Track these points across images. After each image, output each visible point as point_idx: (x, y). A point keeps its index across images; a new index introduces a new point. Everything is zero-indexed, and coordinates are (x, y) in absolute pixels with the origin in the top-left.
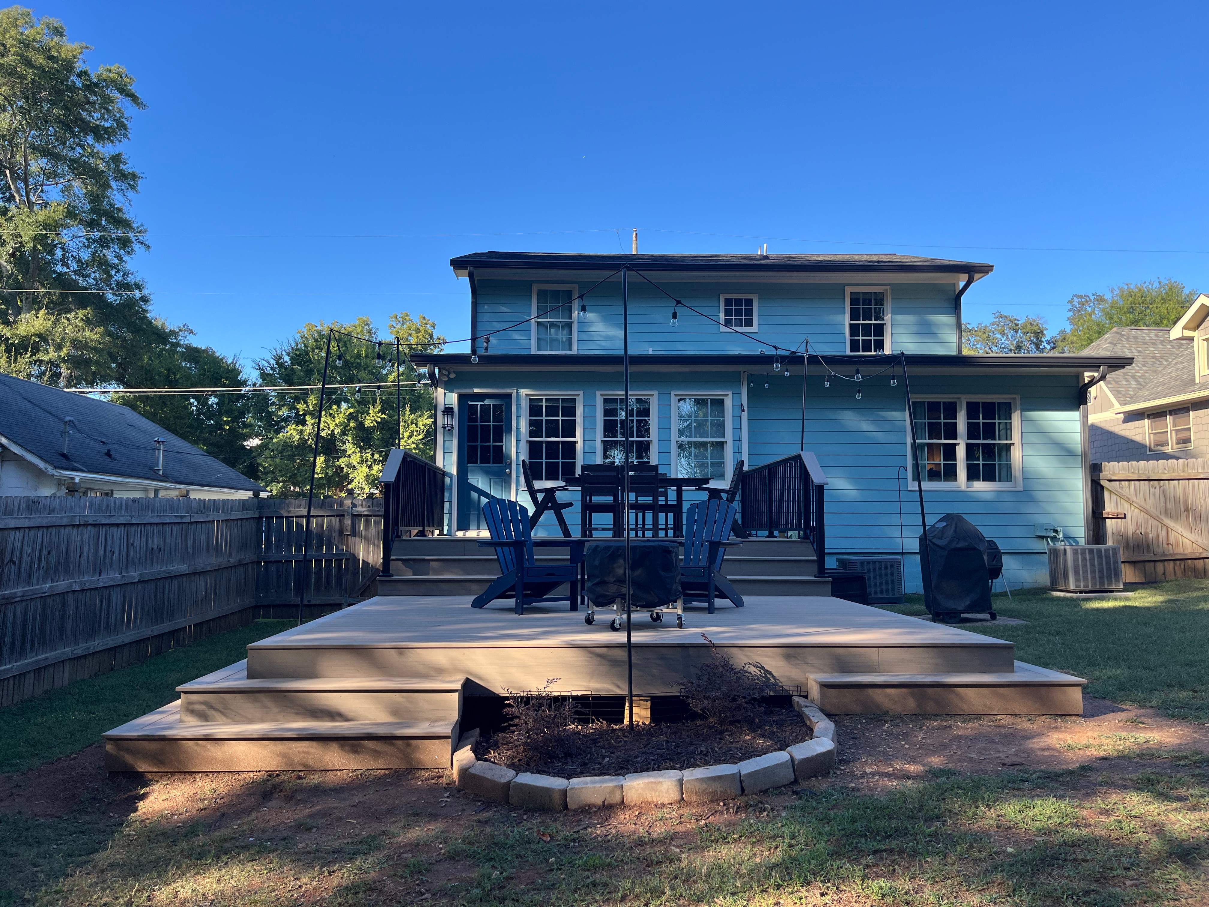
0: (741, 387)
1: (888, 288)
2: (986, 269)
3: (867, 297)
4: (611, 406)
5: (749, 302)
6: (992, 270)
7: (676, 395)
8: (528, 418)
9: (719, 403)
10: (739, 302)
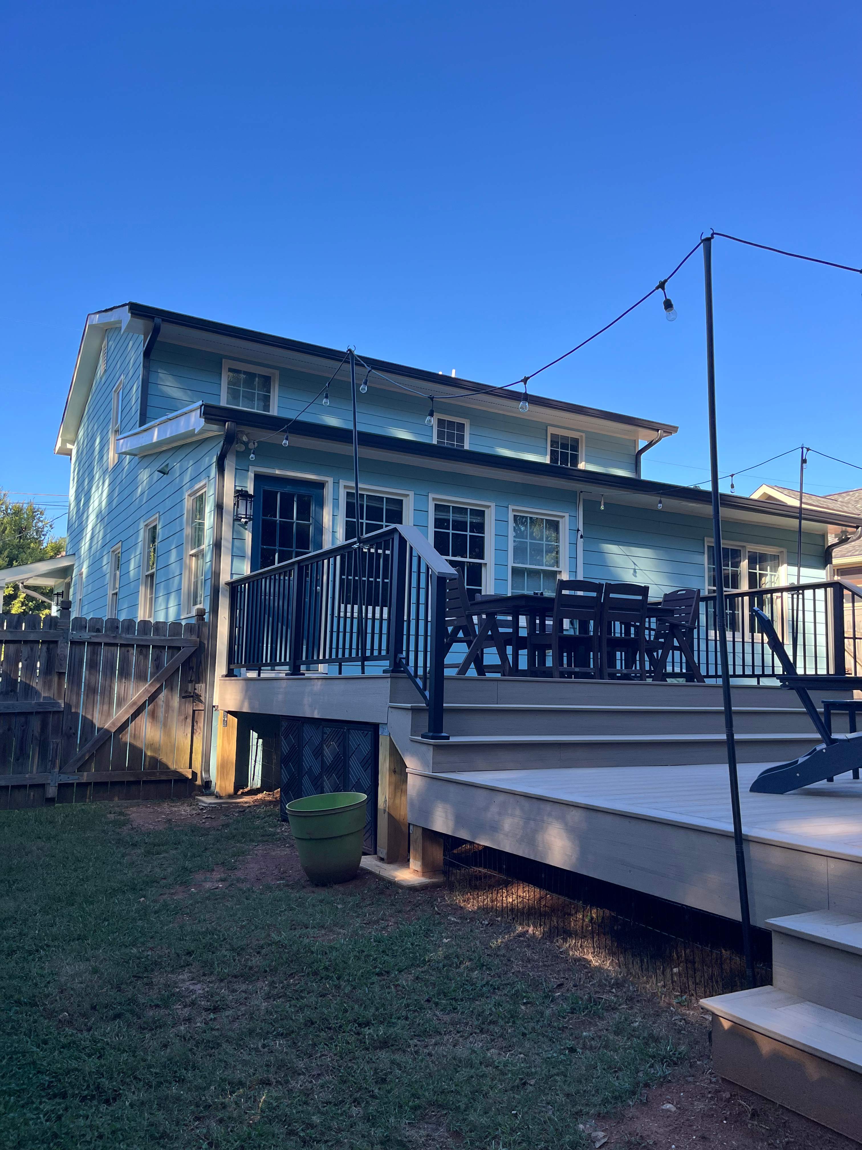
0: (577, 510)
1: (584, 435)
2: (670, 430)
3: (565, 442)
4: (442, 516)
5: (461, 427)
6: (676, 431)
7: (513, 510)
8: (345, 519)
9: (554, 526)
10: (451, 424)
